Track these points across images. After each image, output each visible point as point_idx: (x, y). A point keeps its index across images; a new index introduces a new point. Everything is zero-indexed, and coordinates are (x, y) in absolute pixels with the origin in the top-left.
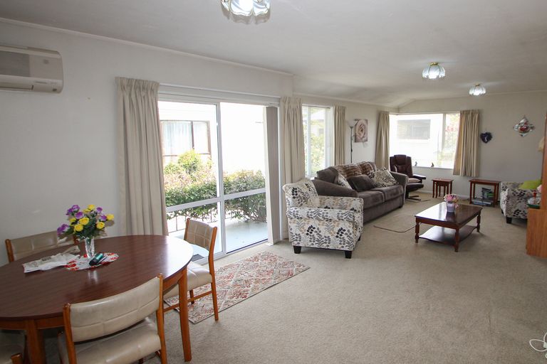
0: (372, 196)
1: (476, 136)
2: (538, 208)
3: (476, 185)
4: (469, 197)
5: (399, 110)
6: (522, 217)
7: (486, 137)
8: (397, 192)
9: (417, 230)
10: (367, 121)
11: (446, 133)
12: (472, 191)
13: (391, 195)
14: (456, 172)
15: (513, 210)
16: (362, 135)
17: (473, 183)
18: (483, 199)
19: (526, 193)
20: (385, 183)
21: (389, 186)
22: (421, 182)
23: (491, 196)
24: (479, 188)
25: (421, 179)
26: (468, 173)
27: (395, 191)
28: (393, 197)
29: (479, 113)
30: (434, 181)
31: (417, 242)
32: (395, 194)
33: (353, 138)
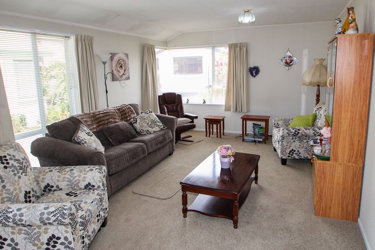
0: (130, 151)
1: (245, 71)
2: (328, 159)
3: (248, 122)
4: (241, 133)
5: (166, 44)
6: (297, 157)
7: (254, 71)
8: (165, 139)
9: (185, 201)
10: (127, 55)
11: (216, 68)
12: (244, 127)
13: (156, 144)
14: (227, 109)
15: (288, 151)
16: (122, 72)
17: (245, 119)
18: (255, 135)
19: (300, 132)
20: (150, 129)
21: (154, 132)
22: (192, 122)
23: (262, 131)
24: (250, 124)
25: (192, 118)
26: (239, 109)
27: (161, 138)
28: (159, 146)
29: (246, 45)
30: (206, 119)
31: (185, 216)
32: (161, 142)
33: (109, 77)
